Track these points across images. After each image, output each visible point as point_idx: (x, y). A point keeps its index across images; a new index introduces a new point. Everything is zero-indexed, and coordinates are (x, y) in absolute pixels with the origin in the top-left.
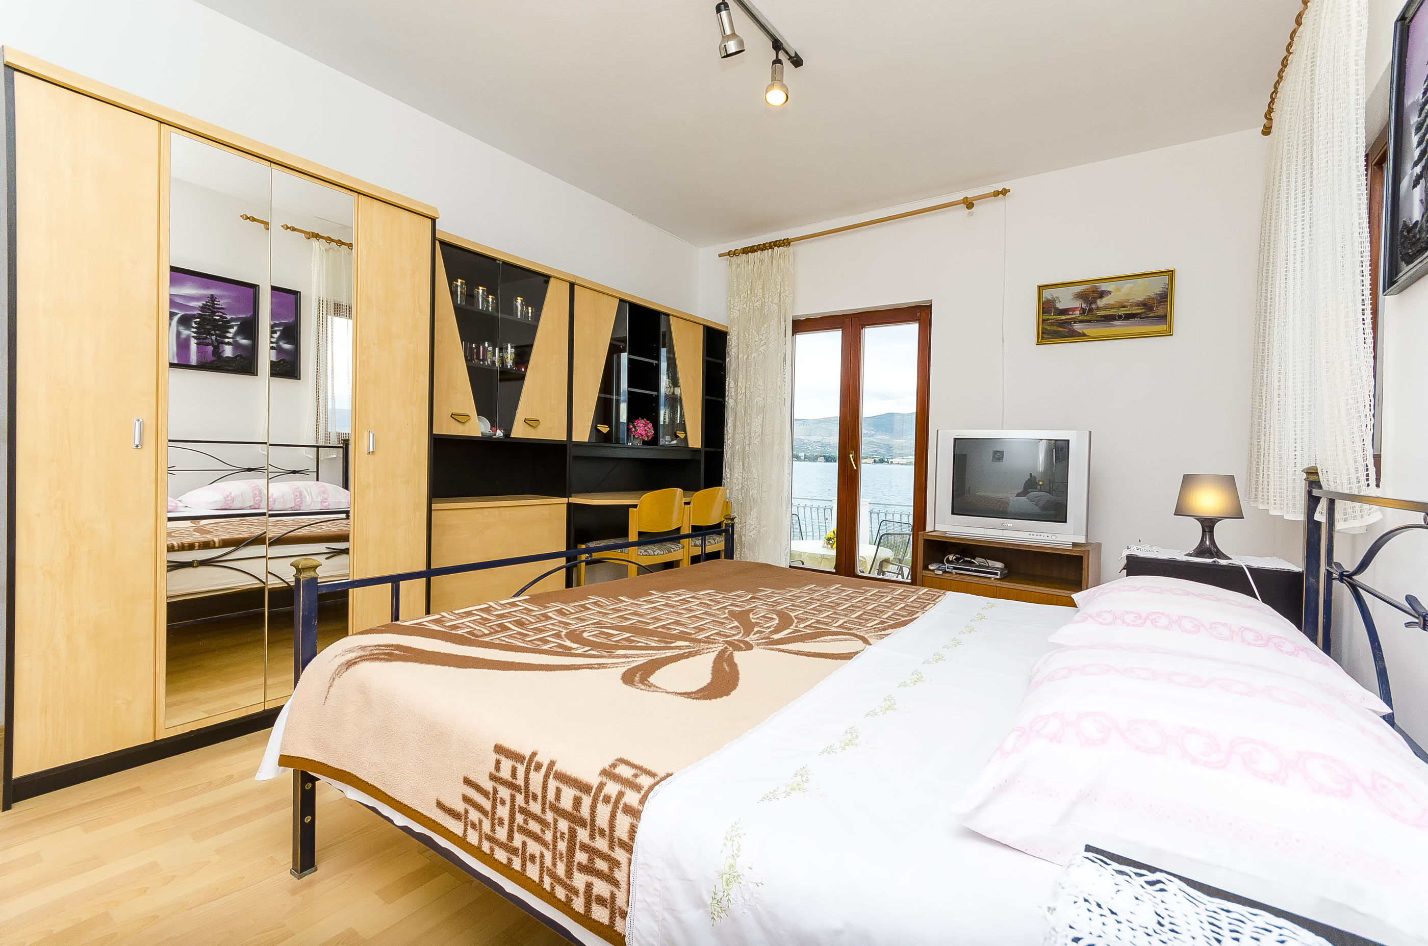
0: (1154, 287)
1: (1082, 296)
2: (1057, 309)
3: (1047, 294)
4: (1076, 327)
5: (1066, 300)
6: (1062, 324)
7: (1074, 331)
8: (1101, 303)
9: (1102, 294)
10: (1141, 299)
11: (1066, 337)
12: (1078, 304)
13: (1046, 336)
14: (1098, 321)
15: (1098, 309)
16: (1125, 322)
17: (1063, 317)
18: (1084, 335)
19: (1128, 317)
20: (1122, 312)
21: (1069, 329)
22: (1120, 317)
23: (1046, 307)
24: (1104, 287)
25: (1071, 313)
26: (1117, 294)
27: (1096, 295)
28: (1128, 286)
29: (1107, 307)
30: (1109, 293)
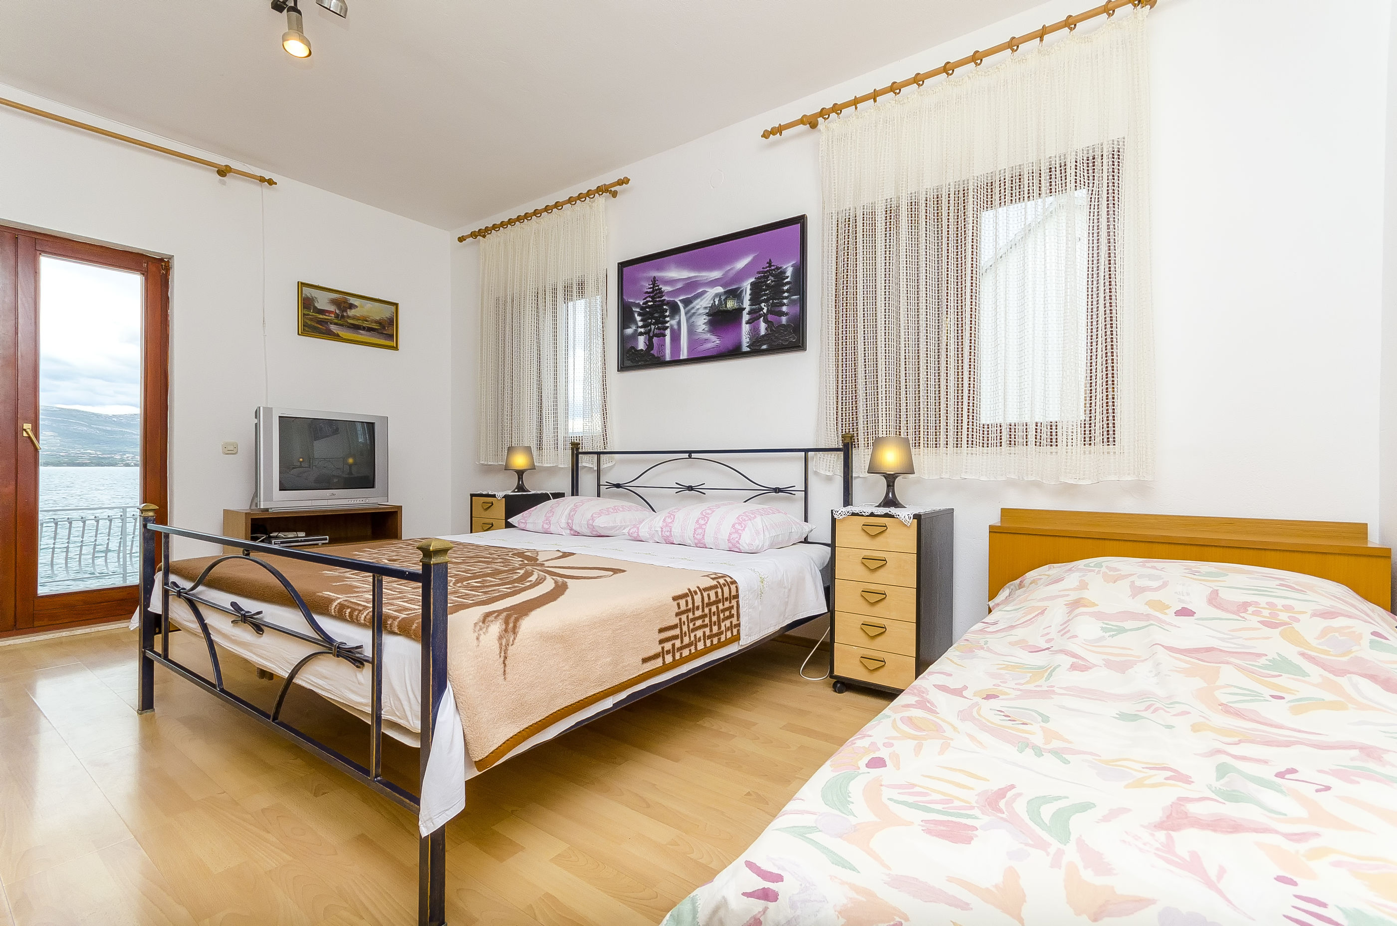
0: (384, 313)
1: (334, 302)
2: (315, 308)
3: (307, 291)
4: (332, 327)
5: (323, 302)
6: (321, 322)
7: (330, 330)
8: (351, 313)
9: (351, 306)
10: (378, 318)
11: (324, 334)
12: (332, 308)
13: (307, 329)
14: (349, 327)
15: (349, 317)
16: (368, 333)
17: (321, 316)
18: (338, 335)
19: (370, 330)
20: (366, 324)
21: (326, 327)
22: (364, 329)
23: (306, 304)
24: (352, 300)
25: (328, 314)
26: (362, 310)
27: (347, 306)
28: (369, 305)
29: (354, 318)
30: (356, 307)
